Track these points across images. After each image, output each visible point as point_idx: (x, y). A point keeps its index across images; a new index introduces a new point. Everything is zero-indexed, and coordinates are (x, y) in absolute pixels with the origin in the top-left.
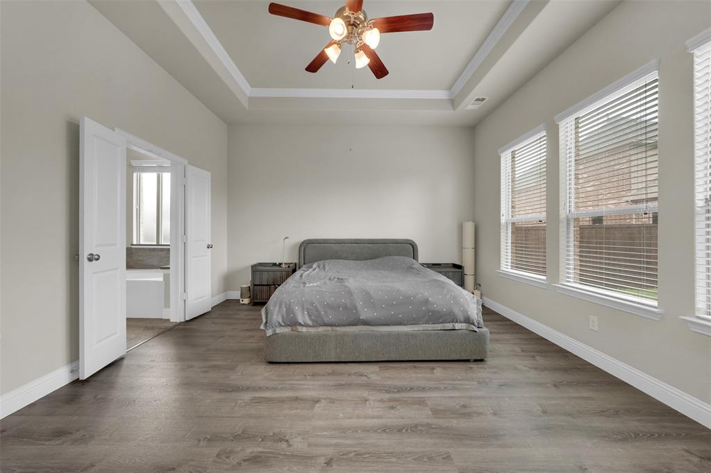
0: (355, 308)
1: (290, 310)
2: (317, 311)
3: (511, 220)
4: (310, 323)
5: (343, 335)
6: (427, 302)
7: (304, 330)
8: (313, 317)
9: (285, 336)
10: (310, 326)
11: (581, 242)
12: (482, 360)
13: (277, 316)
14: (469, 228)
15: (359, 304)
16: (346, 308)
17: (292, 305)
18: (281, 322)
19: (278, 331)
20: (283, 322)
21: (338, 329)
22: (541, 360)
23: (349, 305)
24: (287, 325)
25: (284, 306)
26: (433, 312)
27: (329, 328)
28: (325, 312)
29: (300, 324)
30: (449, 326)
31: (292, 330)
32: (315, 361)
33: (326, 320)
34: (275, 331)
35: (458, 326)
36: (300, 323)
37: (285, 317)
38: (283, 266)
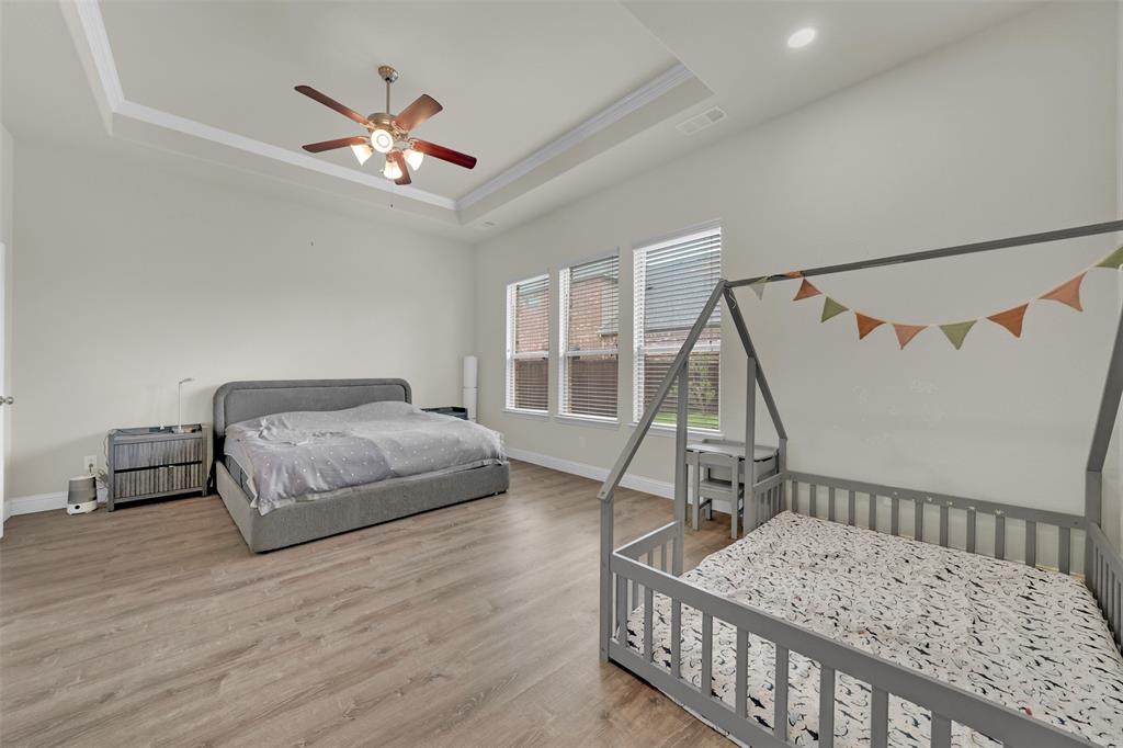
0: (384, 460)
1: (294, 474)
2: (334, 470)
3: (516, 356)
4: (326, 487)
5: (370, 493)
6: (458, 442)
7: (316, 497)
8: (329, 479)
9: (289, 511)
10: (325, 491)
11: (573, 381)
12: (504, 492)
13: (276, 485)
14: (471, 363)
15: (387, 454)
16: (371, 461)
17: (297, 468)
18: (281, 492)
19: (278, 505)
20: (285, 492)
21: (362, 487)
22: (548, 482)
23: (375, 457)
24: (290, 496)
25: (284, 469)
26: (464, 451)
27: (350, 489)
28: (345, 469)
29: (312, 491)
30: (479, 464)
31: (297, 501)
32: (333, 533)
33: (348, 479)
34: (273, 505)
35: (486, 462)
36: (312, 489)
37: (288, 485)
38: (180, 430)
